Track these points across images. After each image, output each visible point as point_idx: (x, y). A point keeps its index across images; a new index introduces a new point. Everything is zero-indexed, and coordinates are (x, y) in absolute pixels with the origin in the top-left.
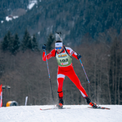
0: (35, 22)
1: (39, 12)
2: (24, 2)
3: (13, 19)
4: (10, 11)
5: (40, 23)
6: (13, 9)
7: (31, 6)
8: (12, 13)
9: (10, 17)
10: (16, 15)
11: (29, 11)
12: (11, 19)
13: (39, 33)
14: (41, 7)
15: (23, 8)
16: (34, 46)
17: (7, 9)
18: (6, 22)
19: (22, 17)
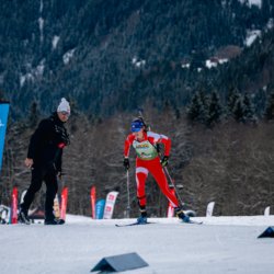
0: (256, 68)
1: (265, 50)
2: (238, 33)
3: (219, 64)
4: (213, 50)
5: (266, 71)
6: (218, 47)
7: (250, 41)
8: (217, 53)
9: (212, 61)
10: (223, 57)
11: (247, 50)
12: (214, 64)
13: (265, 88)
14: (268, 43)
15: (237, 44)
16: (246, 112)
17: (207, 46)
18: (206, 69)
19: (235, 60)
